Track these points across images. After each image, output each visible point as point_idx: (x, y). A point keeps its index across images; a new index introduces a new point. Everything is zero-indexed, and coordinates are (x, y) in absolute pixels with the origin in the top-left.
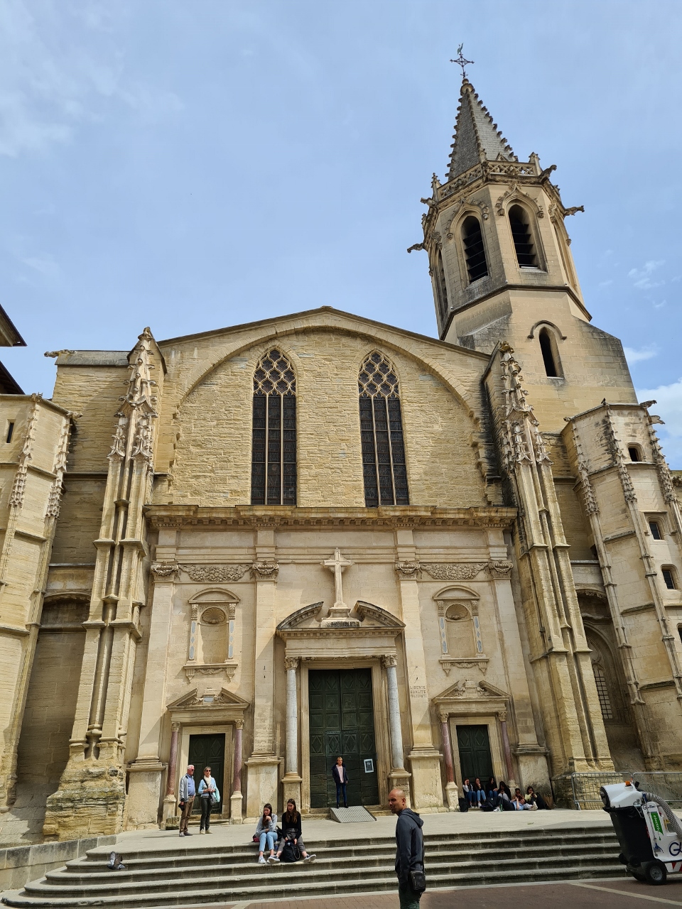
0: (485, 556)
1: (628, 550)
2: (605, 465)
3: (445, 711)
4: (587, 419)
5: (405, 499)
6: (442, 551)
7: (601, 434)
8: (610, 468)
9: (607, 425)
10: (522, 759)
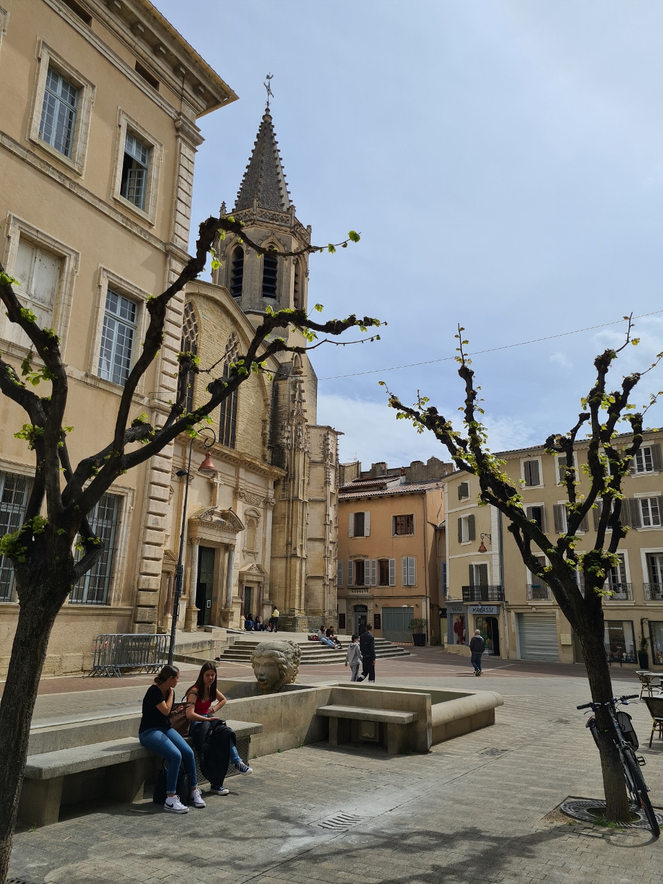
0: (265, 493)
1: (320, 508)
2: (319, 460)
3: (246, 578)
4: (316, 430)
5: (233, 446)
6: (252, 486)
7: (321, 442)
8: (322, 463)
9: (326, 439)
10: (265, 606)
